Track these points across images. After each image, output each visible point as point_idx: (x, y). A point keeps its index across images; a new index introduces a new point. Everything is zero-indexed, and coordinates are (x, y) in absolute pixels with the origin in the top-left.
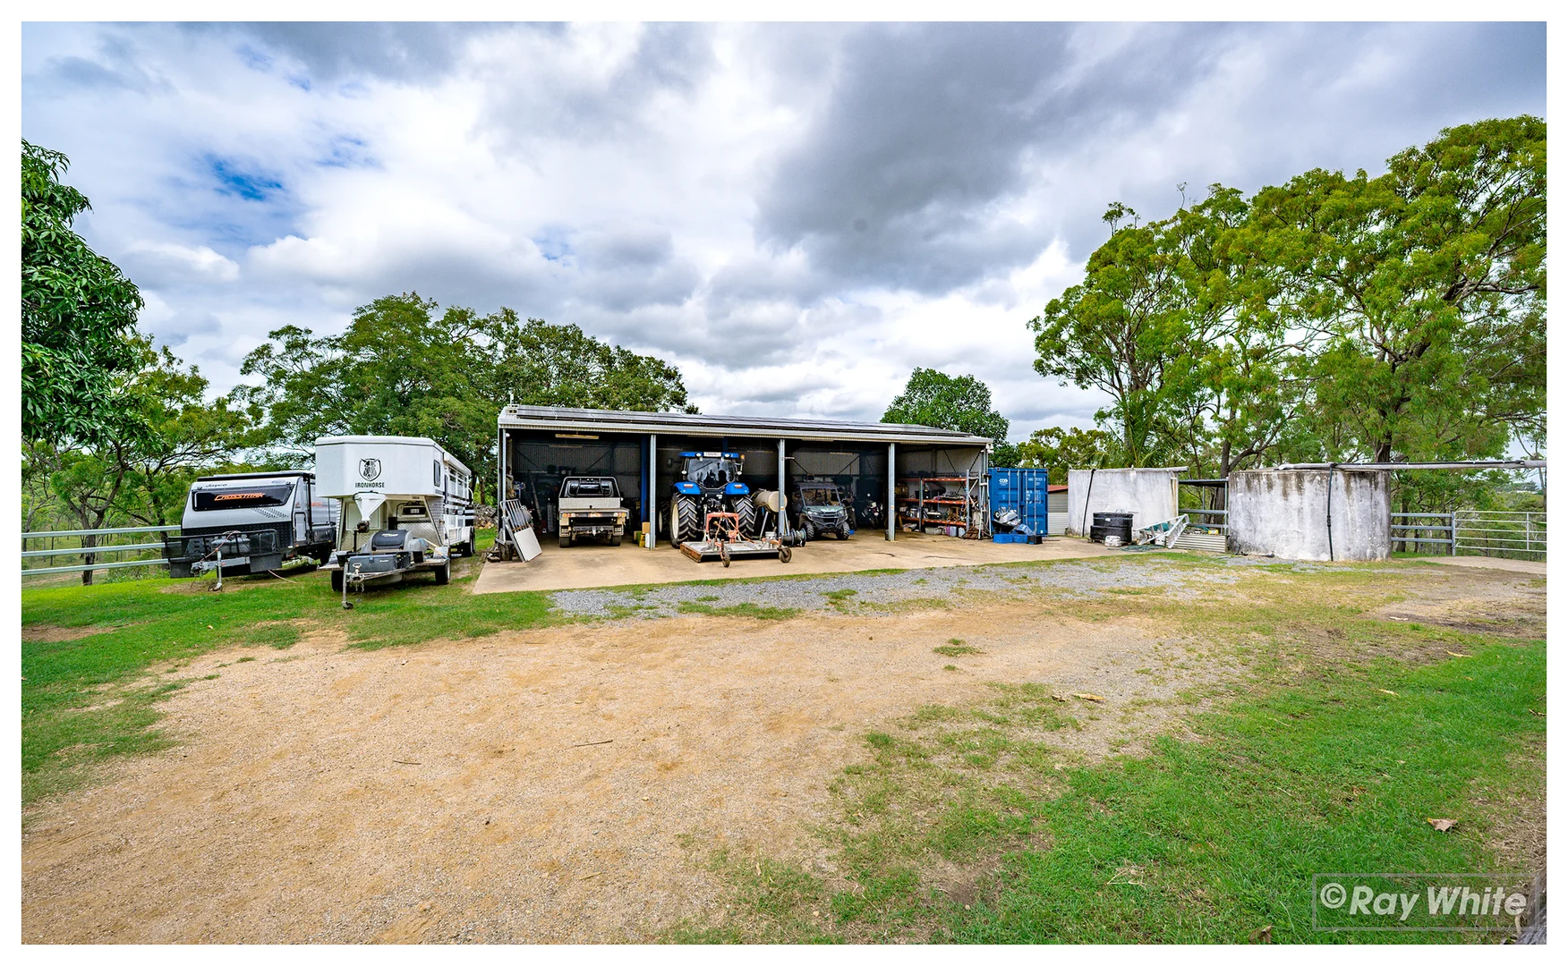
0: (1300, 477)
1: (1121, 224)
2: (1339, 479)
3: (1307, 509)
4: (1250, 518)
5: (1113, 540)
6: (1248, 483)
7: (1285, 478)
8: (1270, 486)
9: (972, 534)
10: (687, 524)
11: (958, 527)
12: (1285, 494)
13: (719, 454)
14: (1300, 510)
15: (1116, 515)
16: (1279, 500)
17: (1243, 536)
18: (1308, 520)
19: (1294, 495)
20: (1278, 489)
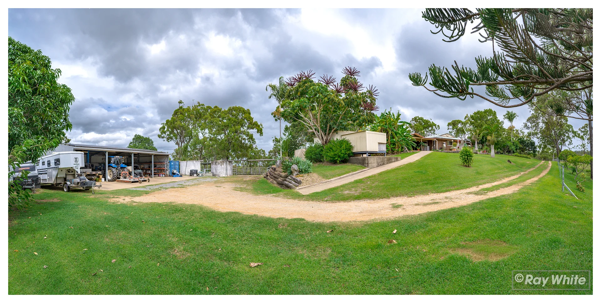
0: (223, 162)
1: (181, 105)
2: (228, 162)
3: (224, 168)
4: (216, 170)
5: (195, 175)
6: (215, 163)
7: (221, 162)
8: (219, 164)
9: (166, 176)
10: (115, 175)
11: (163, 174)
12: (221, 165)
13: (119, 157)
14: (223, 168)
15: (195, 170)
16: (220, 166)
17: (215, 173)
18: (224, 169)
19: (222, 166)
20: (220, 164)
